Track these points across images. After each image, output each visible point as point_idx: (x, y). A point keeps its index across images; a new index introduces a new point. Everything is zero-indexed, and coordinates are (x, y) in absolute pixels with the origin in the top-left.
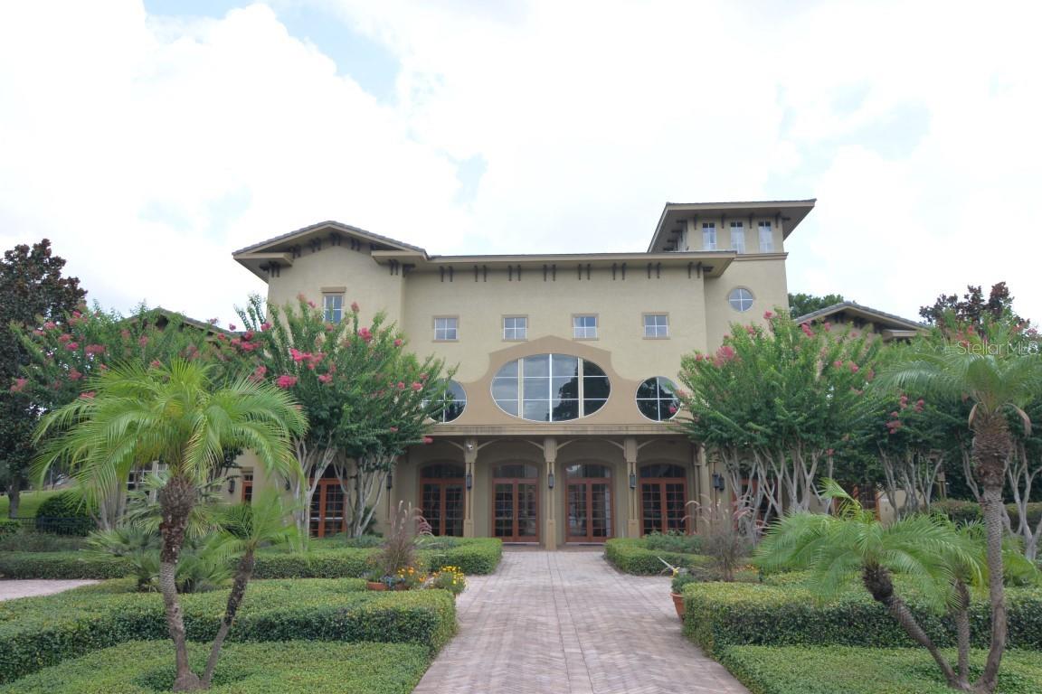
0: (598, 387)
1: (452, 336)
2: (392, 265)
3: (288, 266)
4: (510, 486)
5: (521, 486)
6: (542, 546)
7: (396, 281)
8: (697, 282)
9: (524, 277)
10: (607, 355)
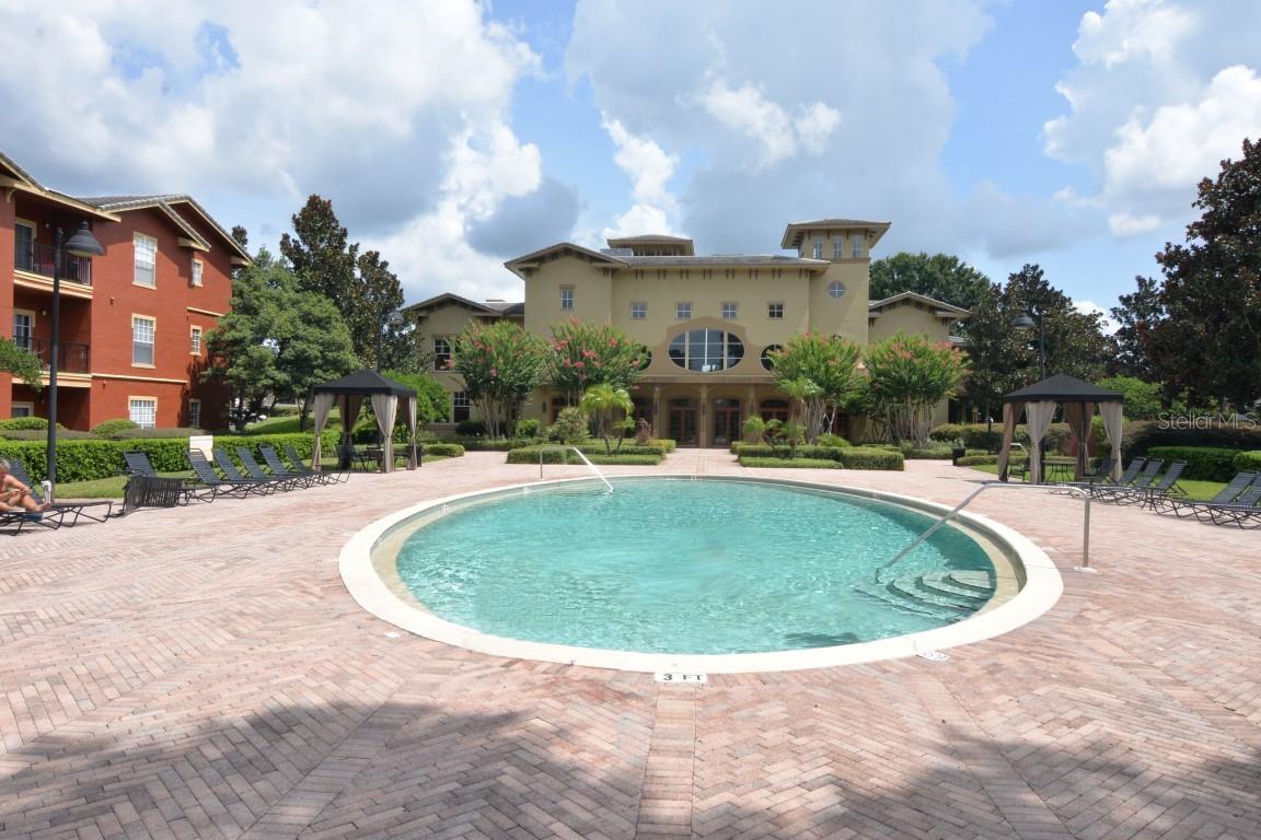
0: (737, 351)
1: (643, 315)
2: (605, 271)
3: (537, 270)
4: (679, 412)
5: (687, 412)
6: (697, 445)
7: (608, 279)
8: (805, 281)
9: (691, 277)
10: (743, 329)
